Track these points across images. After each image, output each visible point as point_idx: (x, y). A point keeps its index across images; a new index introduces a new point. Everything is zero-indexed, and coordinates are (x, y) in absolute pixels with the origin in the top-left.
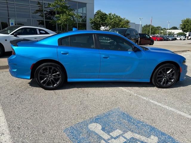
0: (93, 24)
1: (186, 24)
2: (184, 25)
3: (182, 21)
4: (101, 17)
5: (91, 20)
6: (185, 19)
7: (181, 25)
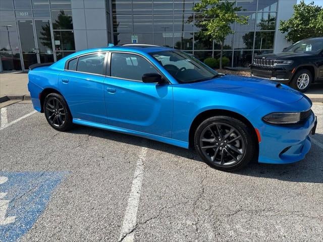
0: (286, 33)
4: (301, 15)
5: (283, 23)
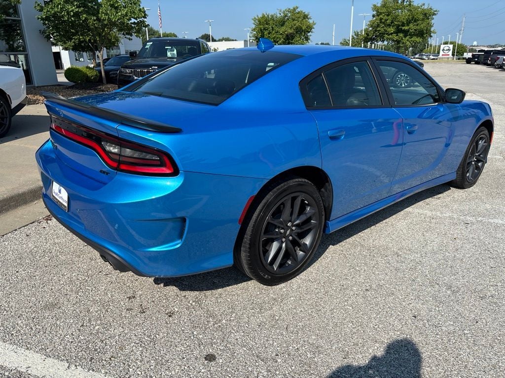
1: (264, 29)
2: (261, 30)
3: (254, 19)
6: (260, 16)
7: (254, 30)
